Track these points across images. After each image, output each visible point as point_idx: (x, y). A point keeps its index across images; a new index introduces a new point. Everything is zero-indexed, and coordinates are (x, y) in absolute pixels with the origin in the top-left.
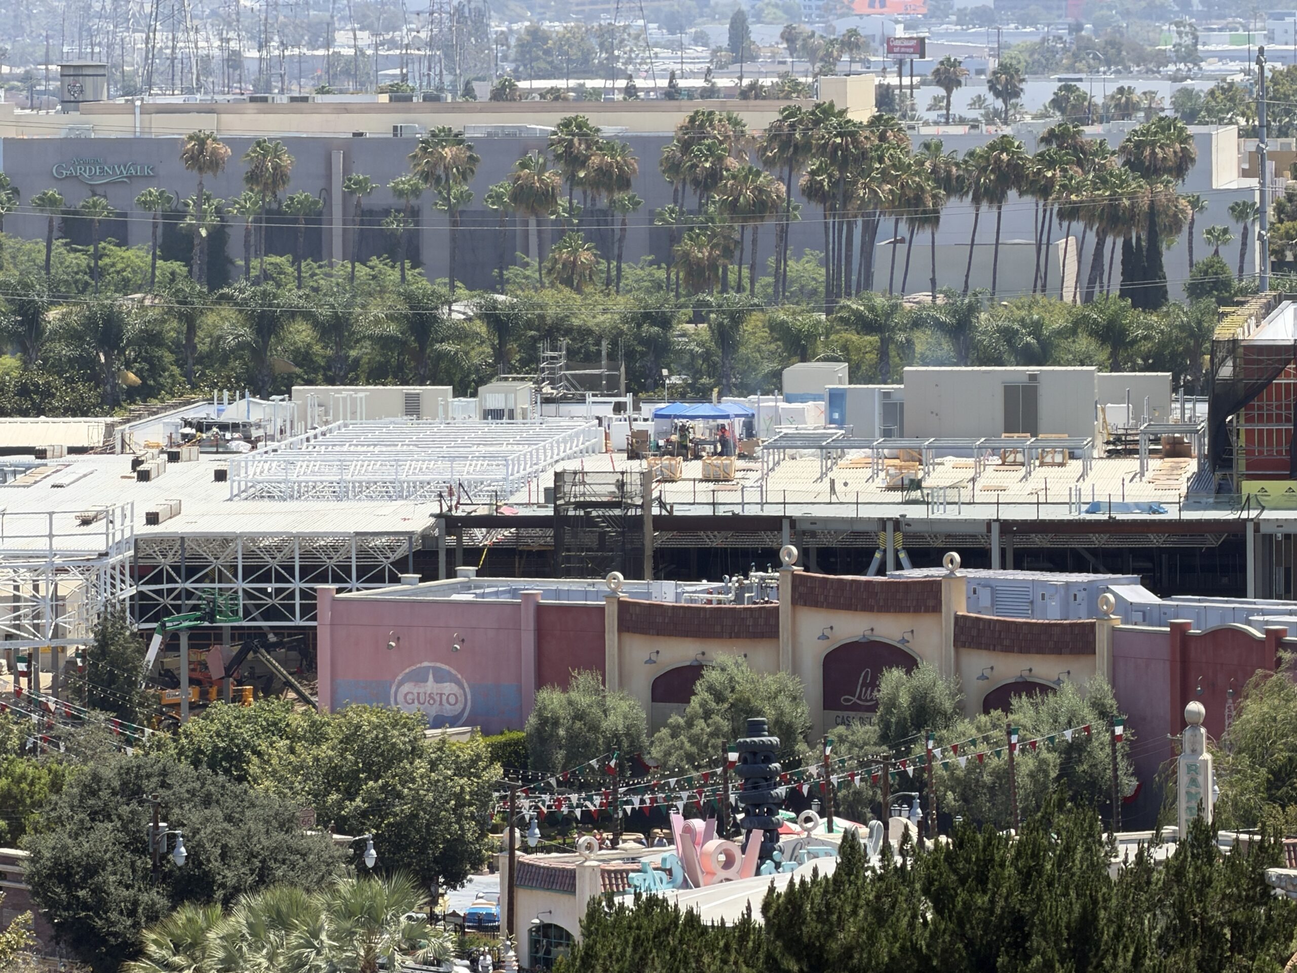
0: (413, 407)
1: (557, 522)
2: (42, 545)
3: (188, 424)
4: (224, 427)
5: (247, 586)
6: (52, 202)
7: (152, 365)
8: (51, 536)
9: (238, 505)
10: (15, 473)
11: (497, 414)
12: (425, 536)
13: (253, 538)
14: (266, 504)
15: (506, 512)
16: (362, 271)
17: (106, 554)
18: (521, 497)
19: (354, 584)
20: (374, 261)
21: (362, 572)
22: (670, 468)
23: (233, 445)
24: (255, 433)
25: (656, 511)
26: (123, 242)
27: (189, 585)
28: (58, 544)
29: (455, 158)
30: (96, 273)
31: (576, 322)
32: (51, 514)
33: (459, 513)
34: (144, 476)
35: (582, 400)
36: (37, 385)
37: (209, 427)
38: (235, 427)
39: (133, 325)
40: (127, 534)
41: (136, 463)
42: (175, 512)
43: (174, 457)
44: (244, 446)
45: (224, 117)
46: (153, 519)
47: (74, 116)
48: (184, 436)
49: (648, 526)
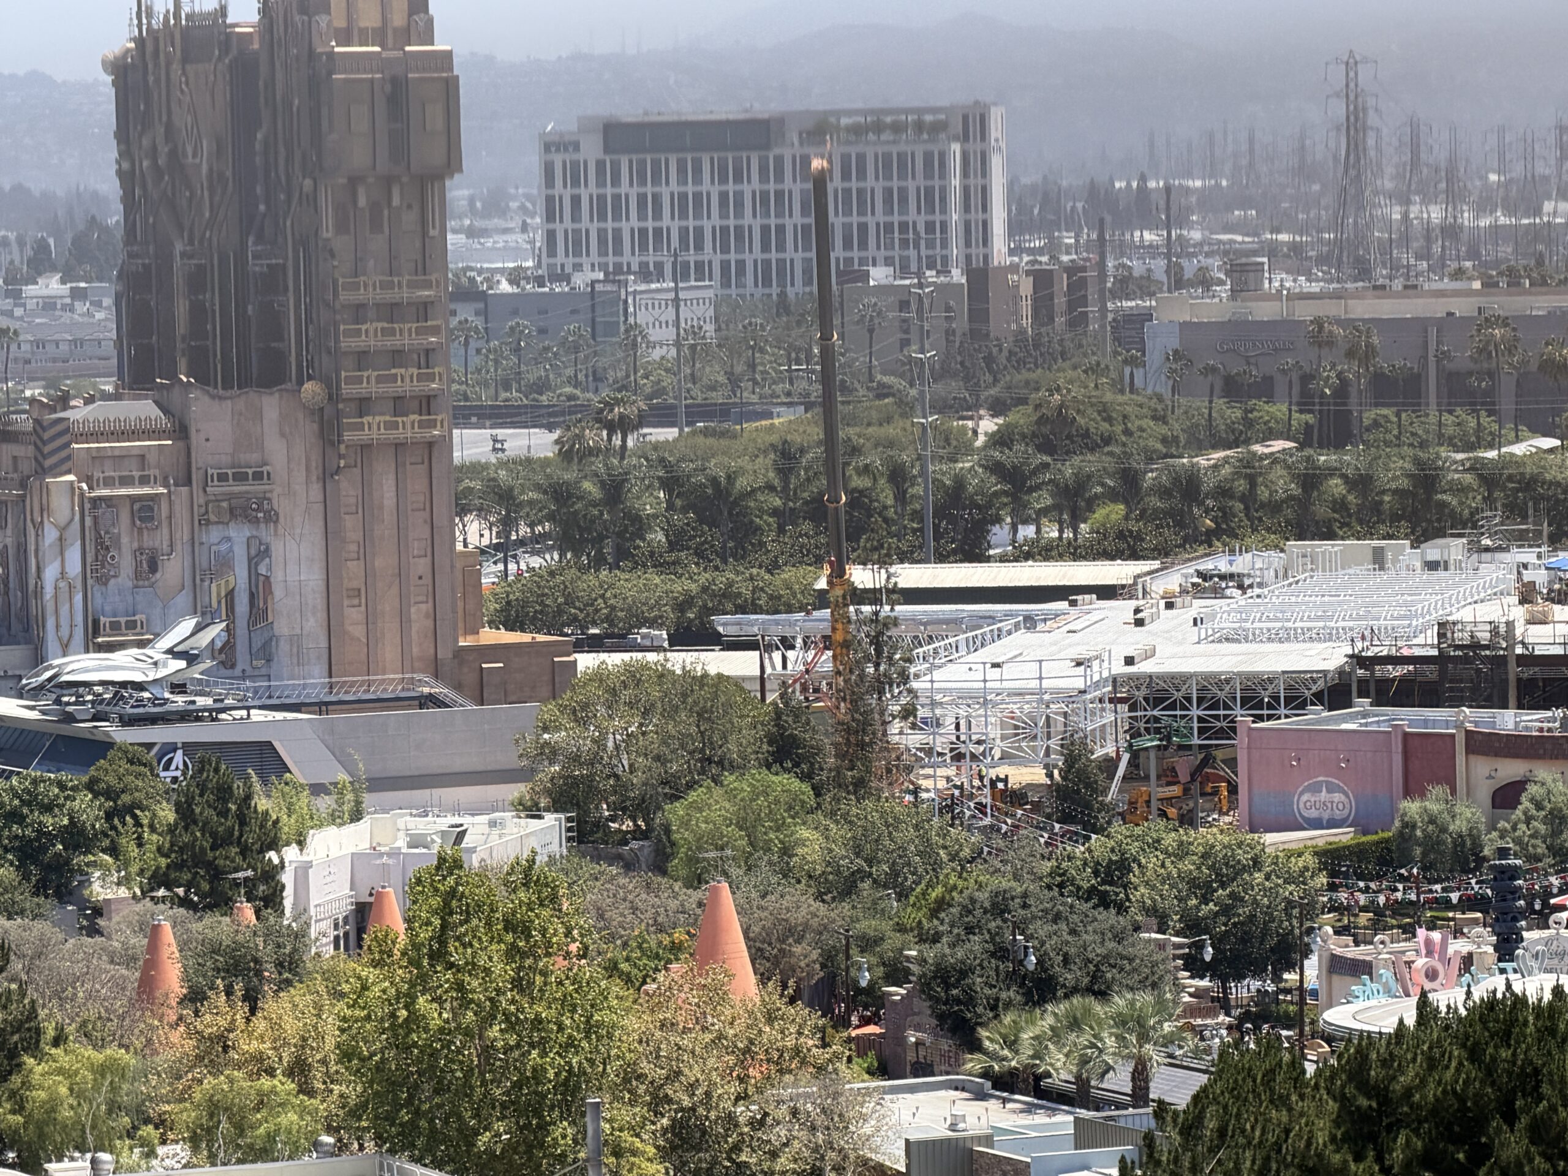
0: (1379, 559)
1: (1441, 659)
2: (1035, 684)
3: (1200, 574)
4: (1222, 577)
5: (1201, 713)
6: (1214, 370)
7: (1225, 513)
8: (1041, 678)
9: (1202, 647)
10: (1045, 620)
11: (1432, 566)
12: (1340, 672)
13: (1208, 677)
14: (1226, 645)
15: (1406, 652)
16: (1448, 419)
17: (1084, 692)
18: (1420, 640)
19: (1283, 711)
20: (1459, 411)
21: (1289, 700)
22: (1544, 613)
23: (1228, 592)
24: (1247, 582)
25: (1519, 650)
26: (1270, 399)
27: (1156, 713)
28: (1046, 684)
29: (1503, 336)
30: (1249, 423)
31: (1548, 477)
32: (1040, 661)
33: (1370, 654)
34: (1139, 623)
35: (1506, 550)
36: (1131, 532)
37: (1211, 577)
38: (1232, 576)
39: (1209, 483)
40: (1105, 674)
41: (1137, 611)
42: (1150, 654)
43: (1170, 606)
44: (1237, 592)
45: (1350, 302)
46: (1129, 661)
47: (1239, 303)
48: (1193, 584)
49: (1512, 664)
